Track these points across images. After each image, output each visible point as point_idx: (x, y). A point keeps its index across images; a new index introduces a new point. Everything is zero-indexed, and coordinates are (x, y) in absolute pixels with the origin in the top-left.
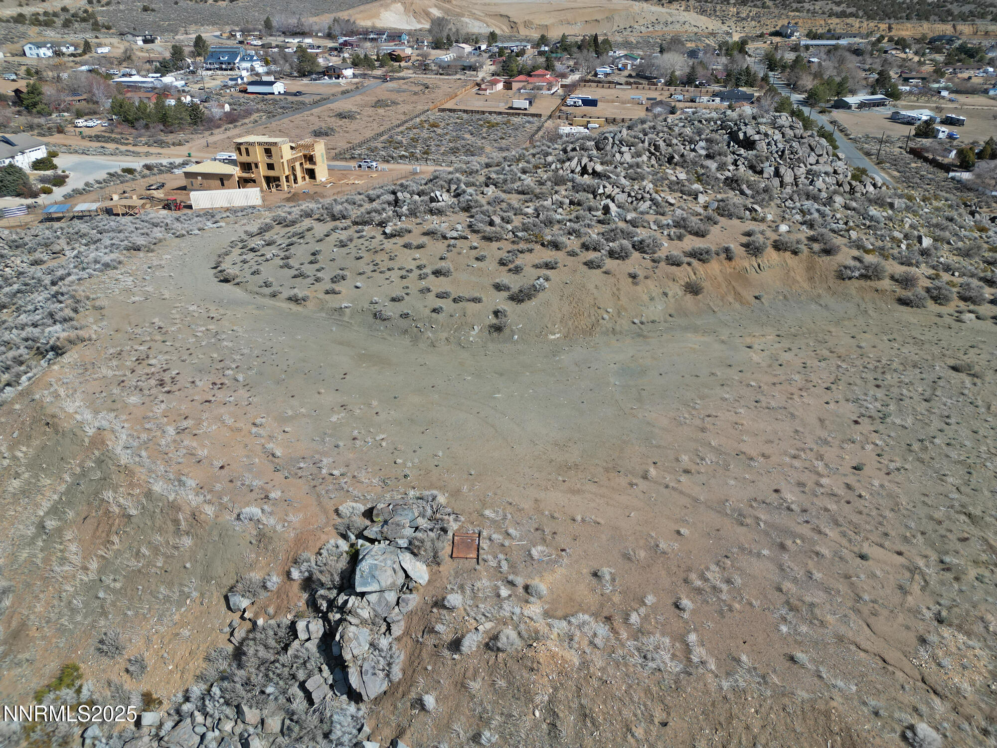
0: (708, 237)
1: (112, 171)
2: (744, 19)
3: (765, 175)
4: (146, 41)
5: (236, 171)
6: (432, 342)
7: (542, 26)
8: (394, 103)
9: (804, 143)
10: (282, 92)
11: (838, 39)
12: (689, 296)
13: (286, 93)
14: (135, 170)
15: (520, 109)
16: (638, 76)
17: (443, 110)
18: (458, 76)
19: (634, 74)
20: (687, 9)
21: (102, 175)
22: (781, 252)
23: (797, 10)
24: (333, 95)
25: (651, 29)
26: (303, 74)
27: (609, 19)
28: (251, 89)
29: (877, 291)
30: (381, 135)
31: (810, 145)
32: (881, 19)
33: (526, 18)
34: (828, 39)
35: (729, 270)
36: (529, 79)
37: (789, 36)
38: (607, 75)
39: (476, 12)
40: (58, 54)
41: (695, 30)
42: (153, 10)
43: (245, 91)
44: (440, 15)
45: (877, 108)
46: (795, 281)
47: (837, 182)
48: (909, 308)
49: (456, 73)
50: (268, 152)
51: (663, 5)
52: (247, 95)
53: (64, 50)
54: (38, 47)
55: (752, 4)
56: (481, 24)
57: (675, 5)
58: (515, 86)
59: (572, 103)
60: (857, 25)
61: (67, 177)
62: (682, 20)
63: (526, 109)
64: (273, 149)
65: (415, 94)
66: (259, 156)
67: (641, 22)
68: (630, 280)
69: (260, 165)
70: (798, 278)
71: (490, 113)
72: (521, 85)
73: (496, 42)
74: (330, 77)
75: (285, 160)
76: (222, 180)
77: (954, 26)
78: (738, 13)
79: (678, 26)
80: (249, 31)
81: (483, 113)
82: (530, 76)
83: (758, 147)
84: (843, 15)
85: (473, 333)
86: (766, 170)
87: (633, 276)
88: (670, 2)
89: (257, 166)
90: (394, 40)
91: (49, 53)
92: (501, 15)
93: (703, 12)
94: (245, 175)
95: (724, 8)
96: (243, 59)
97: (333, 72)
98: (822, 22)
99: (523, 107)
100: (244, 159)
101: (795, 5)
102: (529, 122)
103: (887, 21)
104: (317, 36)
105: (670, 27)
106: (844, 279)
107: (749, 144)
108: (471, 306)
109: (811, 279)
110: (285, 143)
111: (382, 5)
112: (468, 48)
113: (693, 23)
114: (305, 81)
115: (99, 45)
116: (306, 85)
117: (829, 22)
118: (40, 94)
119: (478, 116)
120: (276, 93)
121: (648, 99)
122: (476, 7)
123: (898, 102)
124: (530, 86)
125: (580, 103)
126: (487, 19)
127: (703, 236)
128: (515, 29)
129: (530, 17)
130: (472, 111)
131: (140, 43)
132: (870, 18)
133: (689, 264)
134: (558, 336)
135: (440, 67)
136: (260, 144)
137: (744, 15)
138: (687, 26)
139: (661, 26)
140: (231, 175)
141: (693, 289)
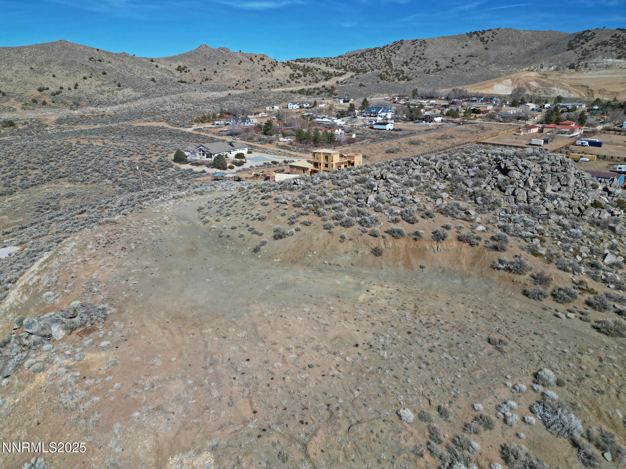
1: (266, 162)
3: (506, 193)
4: (344, 102)
5: (311, 167)
7: (614, 92)
8: (452, 137)
9: (555, 175)
10: (392, 129)
12: (372, 255)
13: (394, 130)
14: (278, 163)
17: (479, 143)
18: (512, 123)
21: (261, 163)
22: (461, 243)
24: (419, 131)
26: (412, 119)
28: (375, 127)
29: (513, 281)
31: (558, 177)
33: (602, 87)
35: (412, 246)
36: (557, 126)
39: (564, 84)
40: (301, 107)
42: (364, 86)
43: (372, 128)
44: (537, 86)
46: (460, 262)
47: (569, 205)
48: (527, 299)
49: (511, 121)
50: (326, 158)
52: (373, 130)
53: (305, 105)
54: (294, 104)
56: (565, 91)
58: (546, 130)
59: (580, 144)
61: (246, 162)
64: (329, 156)
65: (471, 133)
66: (322, 160)
68: (340, 239)
69: (322, 164)
70: (464, 261)
72: (550, 130)
74: (426, 122)
75: (334, 163)
76: (304, 170)
80: (403, 96)
82: (558, 124)
83: (509, 175)
86: (507, 190)
87: (343, 237)
89: (320, 165)
90: (487, 101)
91: (297, 107)
92: (582, 86)
94: (314, 169)
96: (383, 111)
97: (429, 119)
99: (538, 144)
100: (316, 161)
104: (441, 99)
106: (494, 268)
107: (505, 171)
109: (472, 264)
110: (336, 154)
111: (496, 81)
112: (534, 106)
114: (411, 123)
115: (321, 103)
116: (410, 125)
118: (271, 125)
120: (388, 129)
122: (565, 81)
124: (556, 131)
125: (587, 143)
126: (571, 88)
128: (591, 95)
129: (605, 87)
130: (499, 145)
131: (342, 102)
133: (383, 237)
135: (503, 117)
136: (323, 153)
140: (308, 168)
141: (377, 252)
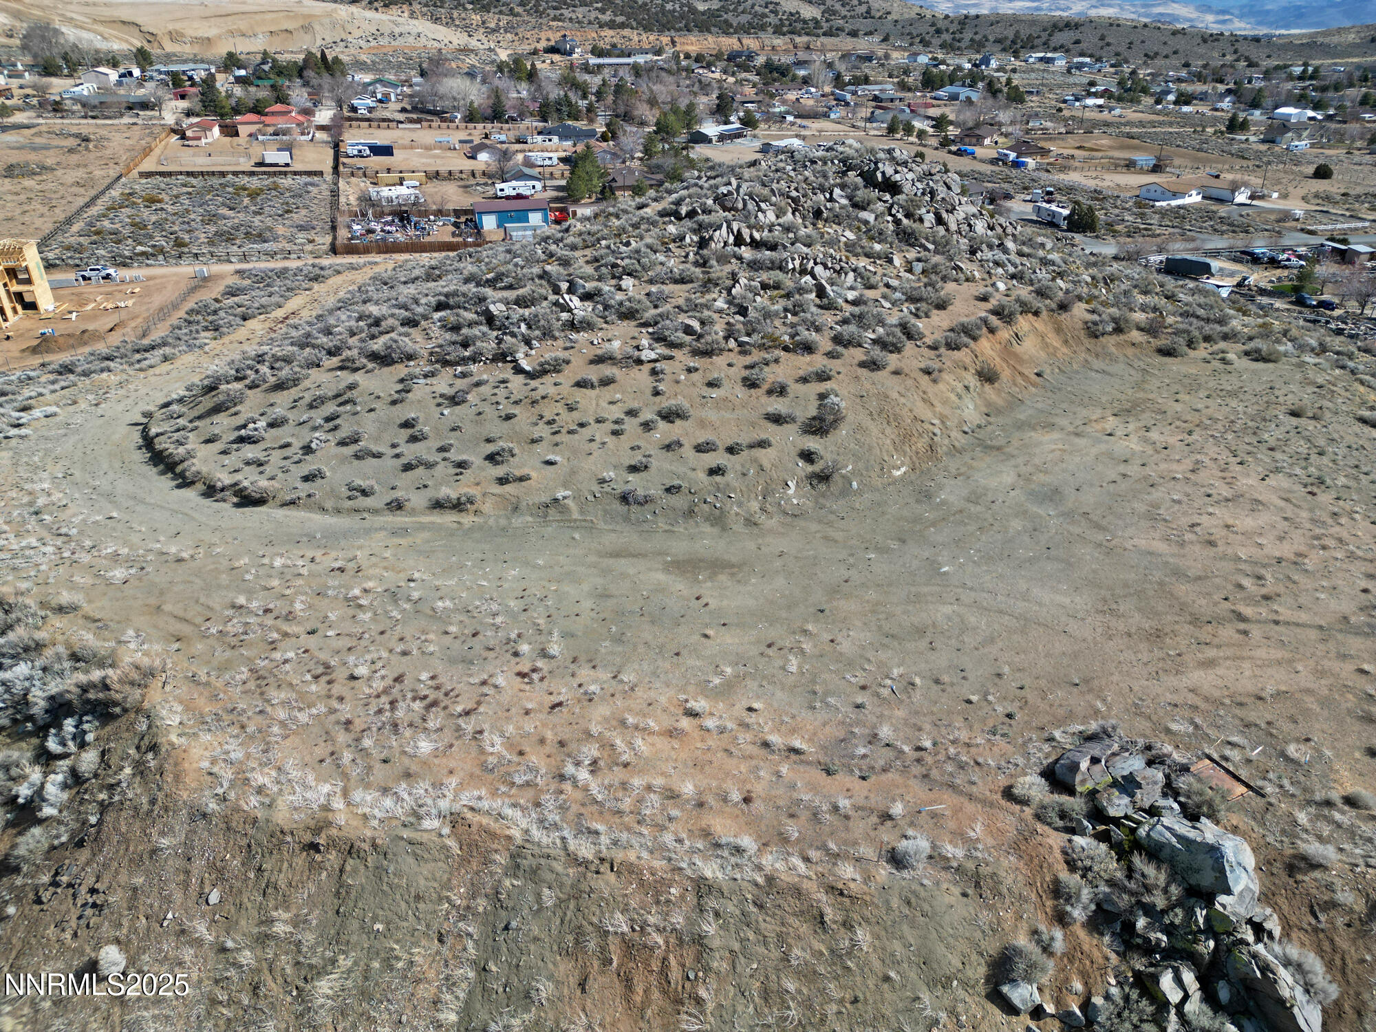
0: (950, 308)
2: (494, 31)
3: (926, 224)
6: (746, 519)
8: (44, 168)
11: (629, 56)
15: (276, 165)
16: (415, 109)
17: (147, 174)
18: (128, 120)
19: (409, 107)
20: (412, 15)
23: (555, 19)
25: (373, 43)
27: (307, 28)
29: (1137, 345)
30: (69, 221)
32: (661, 31)
34: (619, 56)
36: (261, 118)
37: (570, 54)
38: (371, 109)
41: (436, 44)
45: (739, 140)
49: (122, 115)
51: (376, 9)
55: (497, 10)
57: (394, 10)
58: (244, 130)
59: (356, 152)
60: (636, 39)
62: (414, 31)
63: (287, 165)
65: (71, 151)
67: (357, 33)
68: (926, 377)
71: (235, 174)
72: (253, 128)
73: (151, 64)
77: (739, 40)
78: (484, 23)
79: (411, 39)
81: (223, 174)
82: (262, 114)
83: (904, 190)
84: (612, 25)
85: (791, 492)
86: (925, 218)
87: (927, 372)
88: (386, 6)
93: (436, 20)
95: (463, 15)
98: (594, 35)
99: (281, 162)
101: (552, 13)
102: (312, 184)
103: (667, 33)
105: (400, 42)
106: (1097, 337)
107: (888, 187)
108: (759, 453)
112: (113, 75)
113: (431, 36)
117: (603, 34)
119: (216, 181)
121: (461, 142)
123: (756, 132)
124: (271, 130)
125: (368, 151)
127: (945, 309)
130: (202, 173)
132: (647, 29)
133: (965, 345)
134: (903, 469)
135: (84, 105)
137: (492, 25)
138: (423, 40)
139: (387, 39)
141: (987, 377)
